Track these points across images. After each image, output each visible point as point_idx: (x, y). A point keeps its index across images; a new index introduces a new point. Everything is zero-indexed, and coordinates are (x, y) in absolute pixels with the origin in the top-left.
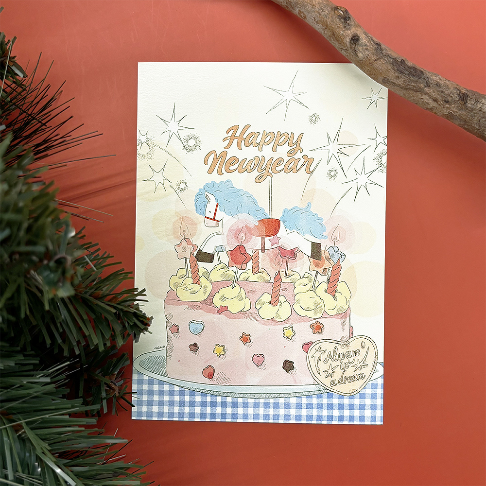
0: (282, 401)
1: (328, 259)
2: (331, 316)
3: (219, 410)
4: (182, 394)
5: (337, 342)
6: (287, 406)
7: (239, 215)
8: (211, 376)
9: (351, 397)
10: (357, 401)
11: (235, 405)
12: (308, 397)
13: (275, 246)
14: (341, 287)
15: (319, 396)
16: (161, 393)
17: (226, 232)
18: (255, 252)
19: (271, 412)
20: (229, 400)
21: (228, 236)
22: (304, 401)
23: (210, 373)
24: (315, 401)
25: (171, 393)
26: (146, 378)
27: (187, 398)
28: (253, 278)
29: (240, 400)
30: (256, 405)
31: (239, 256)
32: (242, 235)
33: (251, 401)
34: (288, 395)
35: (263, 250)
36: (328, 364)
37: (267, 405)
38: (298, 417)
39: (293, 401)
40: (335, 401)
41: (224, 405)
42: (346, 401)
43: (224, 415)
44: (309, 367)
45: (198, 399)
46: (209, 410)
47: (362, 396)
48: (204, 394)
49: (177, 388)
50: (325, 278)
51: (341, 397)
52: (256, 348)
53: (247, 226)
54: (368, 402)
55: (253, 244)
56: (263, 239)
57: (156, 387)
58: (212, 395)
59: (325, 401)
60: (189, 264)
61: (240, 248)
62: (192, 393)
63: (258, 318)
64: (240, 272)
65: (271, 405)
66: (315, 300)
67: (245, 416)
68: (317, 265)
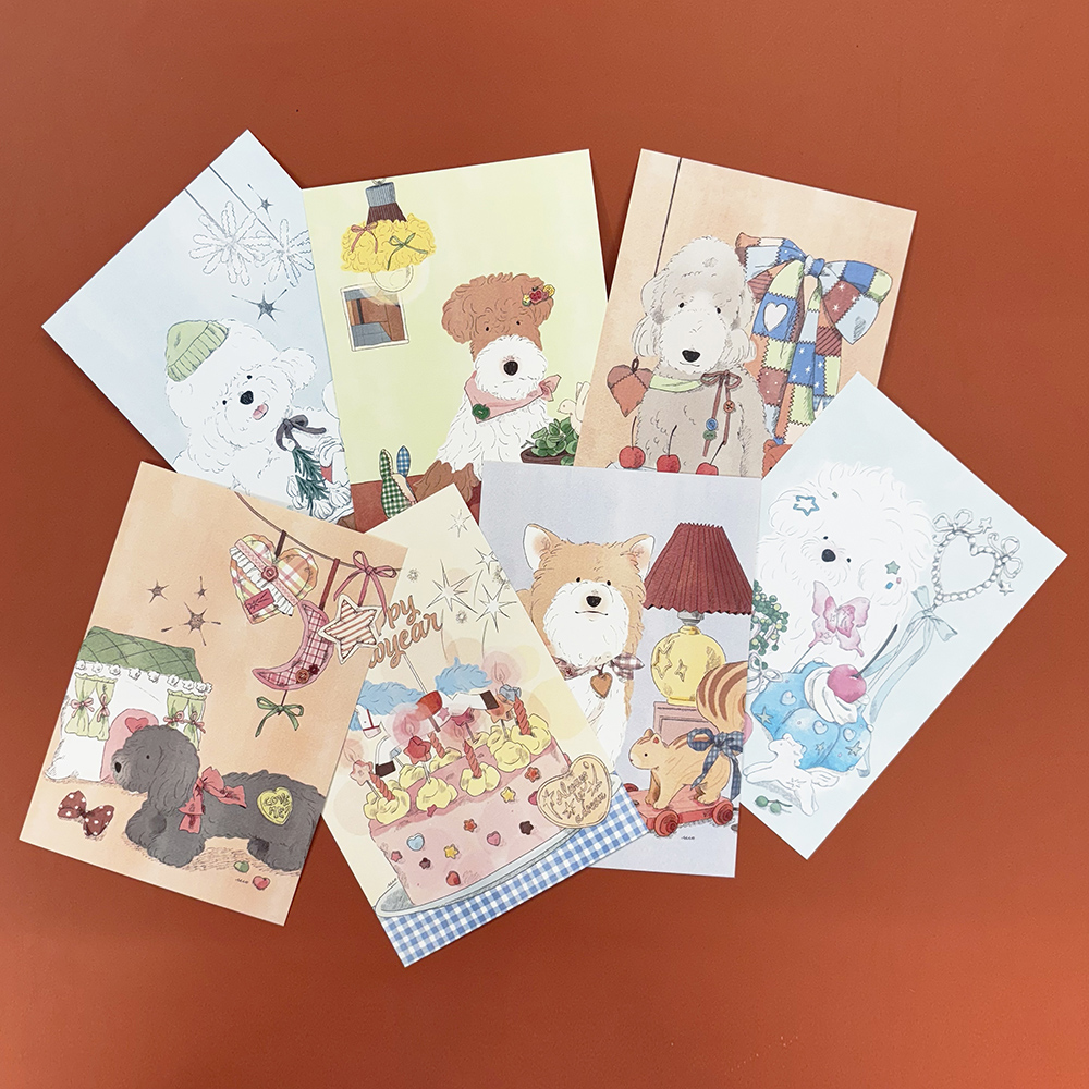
0: (539, 865)
1: (505, 702)
2: (540, 756)
3: (484, 910)
4: (439, 914)
5: (560, 777)
6: (547, 867)
7: (395, 708)
8: (457, 882)
9: (604, 822)
10: (611, 823)
11: (496, 896)
12: (562, 846)
13: (448, 718)
14: (532, 721)
15: (573, 839)
16: (419, 925)
17: (392, 733)
18: (431, 735)
19: (535, 881)
20: (488, 894)
21: (395, 735)
22: (561, 852)
23: (455, 880)
24: (570, 847)
25: (429, 920)
26: (395, 920)
27: (447, 916)
28: (444, 762)
29: (499, 888)
30: (517, 884)
31: (418, 749)
32: (409, 726)
33: (509, 883)
34: (542, 857)
35: (438, 729)
36: (564, 803)
37: (527, 878)
38: (564, 871)
39: (550, 859)
40: (591, 835)
41: (486, 902)
42: (601, 829)
43: (492, 912)
44: (547, 817)
45: (458, 910)
46: (474, 916)
47: (614, 815)
48: (460, 903)
49: (431, 913)
50: (513, 722)
51: (594, 828)
52: (485, 829)
53: (409, 716)
54: (622, 817)
55: (425, 729)
56: (431, 718)
57: (411, 923)
58: (469, 899)
59: (580, 841)
60: (374, 785)
61: (415, 741)
62: (449, 908)
63: (471, 798)
64: (427, 764)
65: (532, 876)
66: (514, 749)
67: (513, 900)
68: (498, 714)
